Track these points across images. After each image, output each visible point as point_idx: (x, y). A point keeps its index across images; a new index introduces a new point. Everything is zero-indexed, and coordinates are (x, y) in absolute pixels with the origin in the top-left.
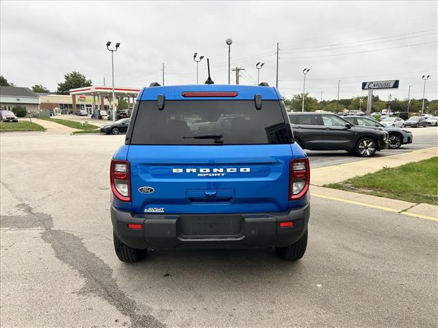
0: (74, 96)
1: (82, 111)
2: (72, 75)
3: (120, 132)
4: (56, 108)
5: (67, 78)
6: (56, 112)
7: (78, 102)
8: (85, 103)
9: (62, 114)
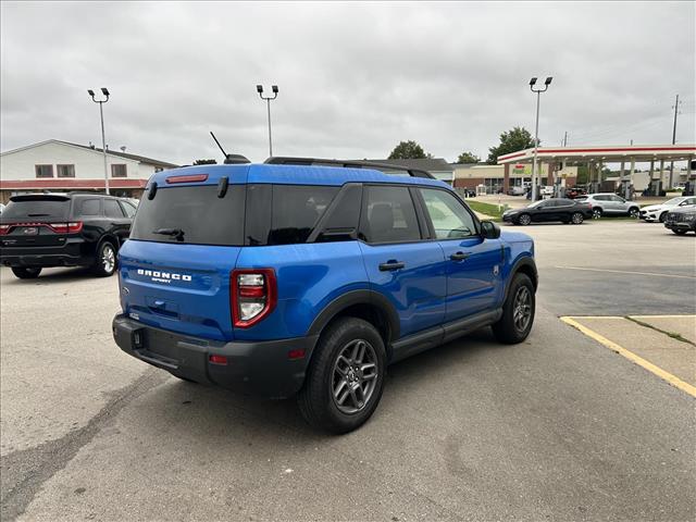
0: (507, 165)
1: (515, 188)
2: (512, 133)
3: (532, 221)
4: (481, 185)
5: (504, 138)
6: (480, 191)
7: (512, 175)
8: (523, 176)
9: (488, 193)
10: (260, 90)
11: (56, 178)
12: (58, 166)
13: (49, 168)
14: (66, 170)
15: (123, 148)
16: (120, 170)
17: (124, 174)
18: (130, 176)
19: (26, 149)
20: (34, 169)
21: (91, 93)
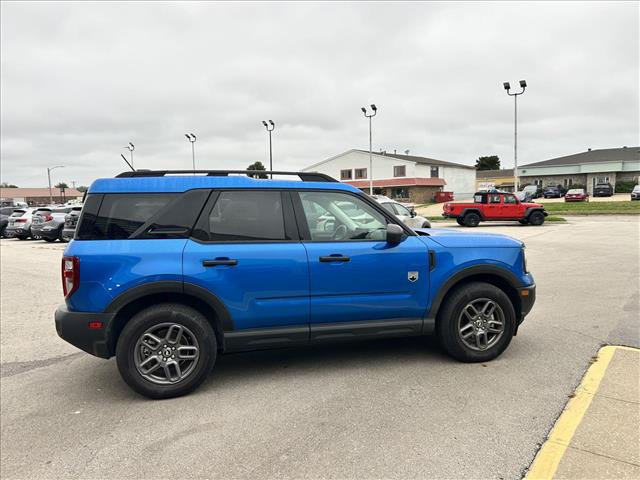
10: (507, 87)
11: (353, 179)
12: (356, 170)
13: (350, 172)
14: (360, 173)
15: (407, 152)
16: (401, 171)
17: (403, 174)
18: (409, 175)
19: (339, 156)
20: (340, 173)
21: (364, 110)
